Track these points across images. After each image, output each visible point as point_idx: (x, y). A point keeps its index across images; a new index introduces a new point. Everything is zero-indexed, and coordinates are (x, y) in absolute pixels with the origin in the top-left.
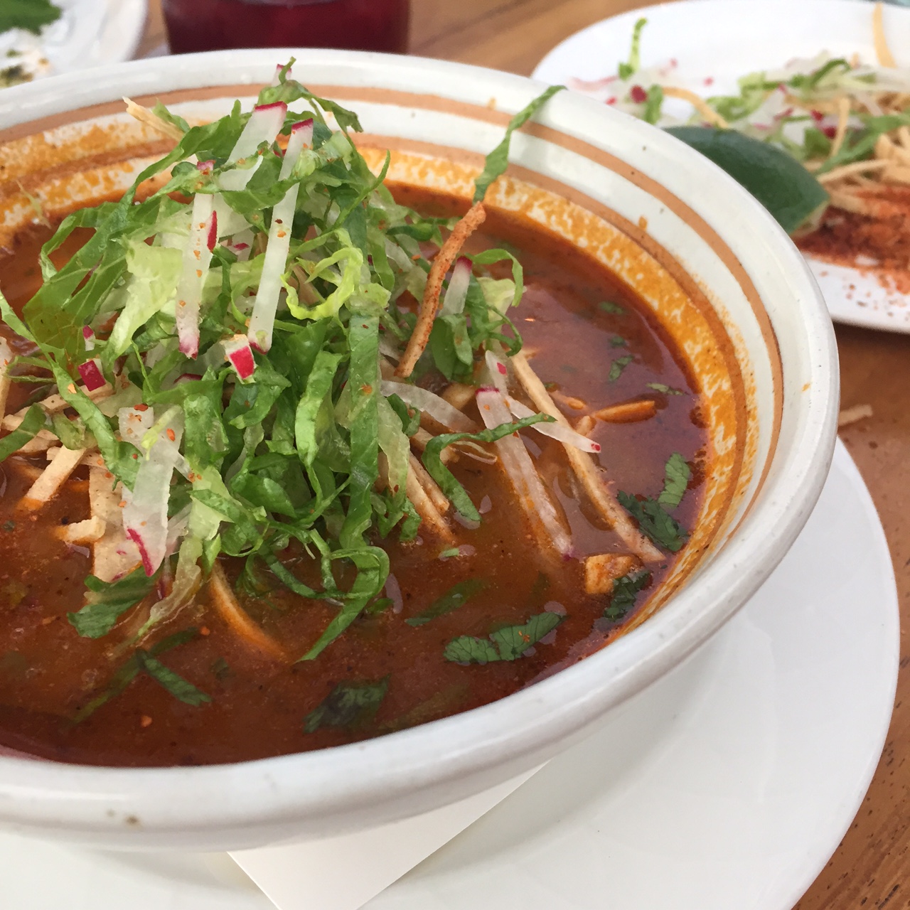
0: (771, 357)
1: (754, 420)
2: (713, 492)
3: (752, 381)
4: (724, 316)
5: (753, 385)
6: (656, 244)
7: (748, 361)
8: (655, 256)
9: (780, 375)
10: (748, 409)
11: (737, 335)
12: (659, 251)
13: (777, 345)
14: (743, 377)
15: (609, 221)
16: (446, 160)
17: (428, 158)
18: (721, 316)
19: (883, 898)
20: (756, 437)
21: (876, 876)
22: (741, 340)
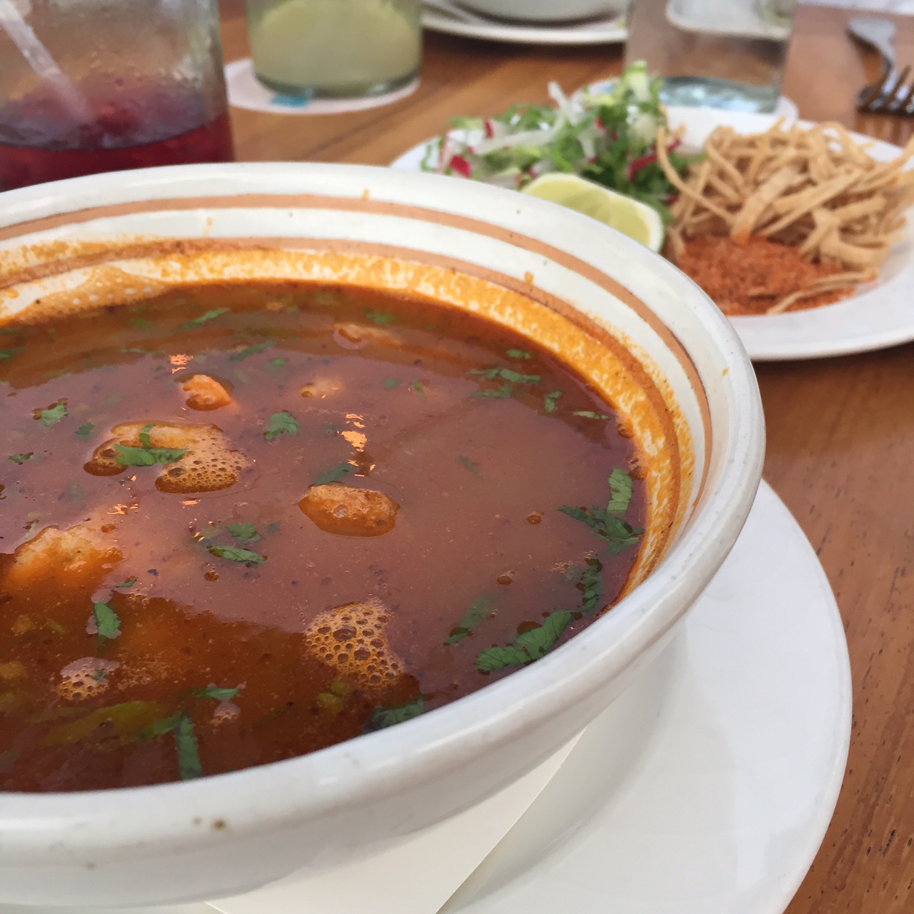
0: (681, 362)
1: (679, 417)
2: (658, 486)
3: (668, 387)
4: (625, 341)
5: (669, 390)
6: (546, 294)
7: (659, 371)
8: (546, 305)
9: (694, 372)
10: (670, 410)
11: (642, 353)
12: (550, 300)
13: (684, 350)
14: (657, 386)
15: (495, 282)
16: (328, 251)
17: (311, 252)
18: (621, 342)
19: (884, 844)
20: (685, 430)
21: (872, 827)
22: (647, 356)
